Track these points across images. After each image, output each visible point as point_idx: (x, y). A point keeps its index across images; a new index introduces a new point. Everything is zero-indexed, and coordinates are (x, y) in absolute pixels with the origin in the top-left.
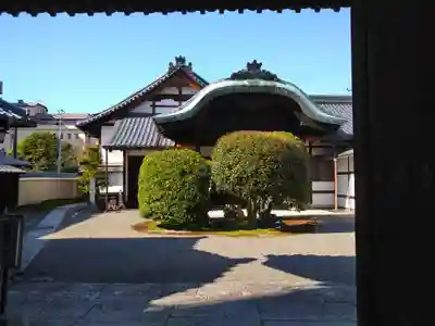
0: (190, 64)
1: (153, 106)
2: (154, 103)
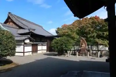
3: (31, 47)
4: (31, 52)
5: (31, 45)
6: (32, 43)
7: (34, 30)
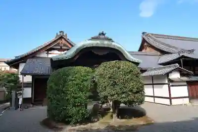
0: (66, 35)
1: (48, 53)
2: (48, 52)
3: (186, 87)
4: (188, 99)
5: (186, 84)
6: (185, 79)
7: (191, 51)
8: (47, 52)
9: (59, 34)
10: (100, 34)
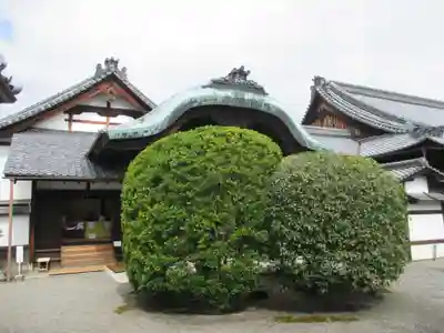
0: (124, 69)
1: (70, 120)
2: (71, 117)
6: (441, 196)
8: (67, 116)
9: (104, 67)
10: (234, 74)
